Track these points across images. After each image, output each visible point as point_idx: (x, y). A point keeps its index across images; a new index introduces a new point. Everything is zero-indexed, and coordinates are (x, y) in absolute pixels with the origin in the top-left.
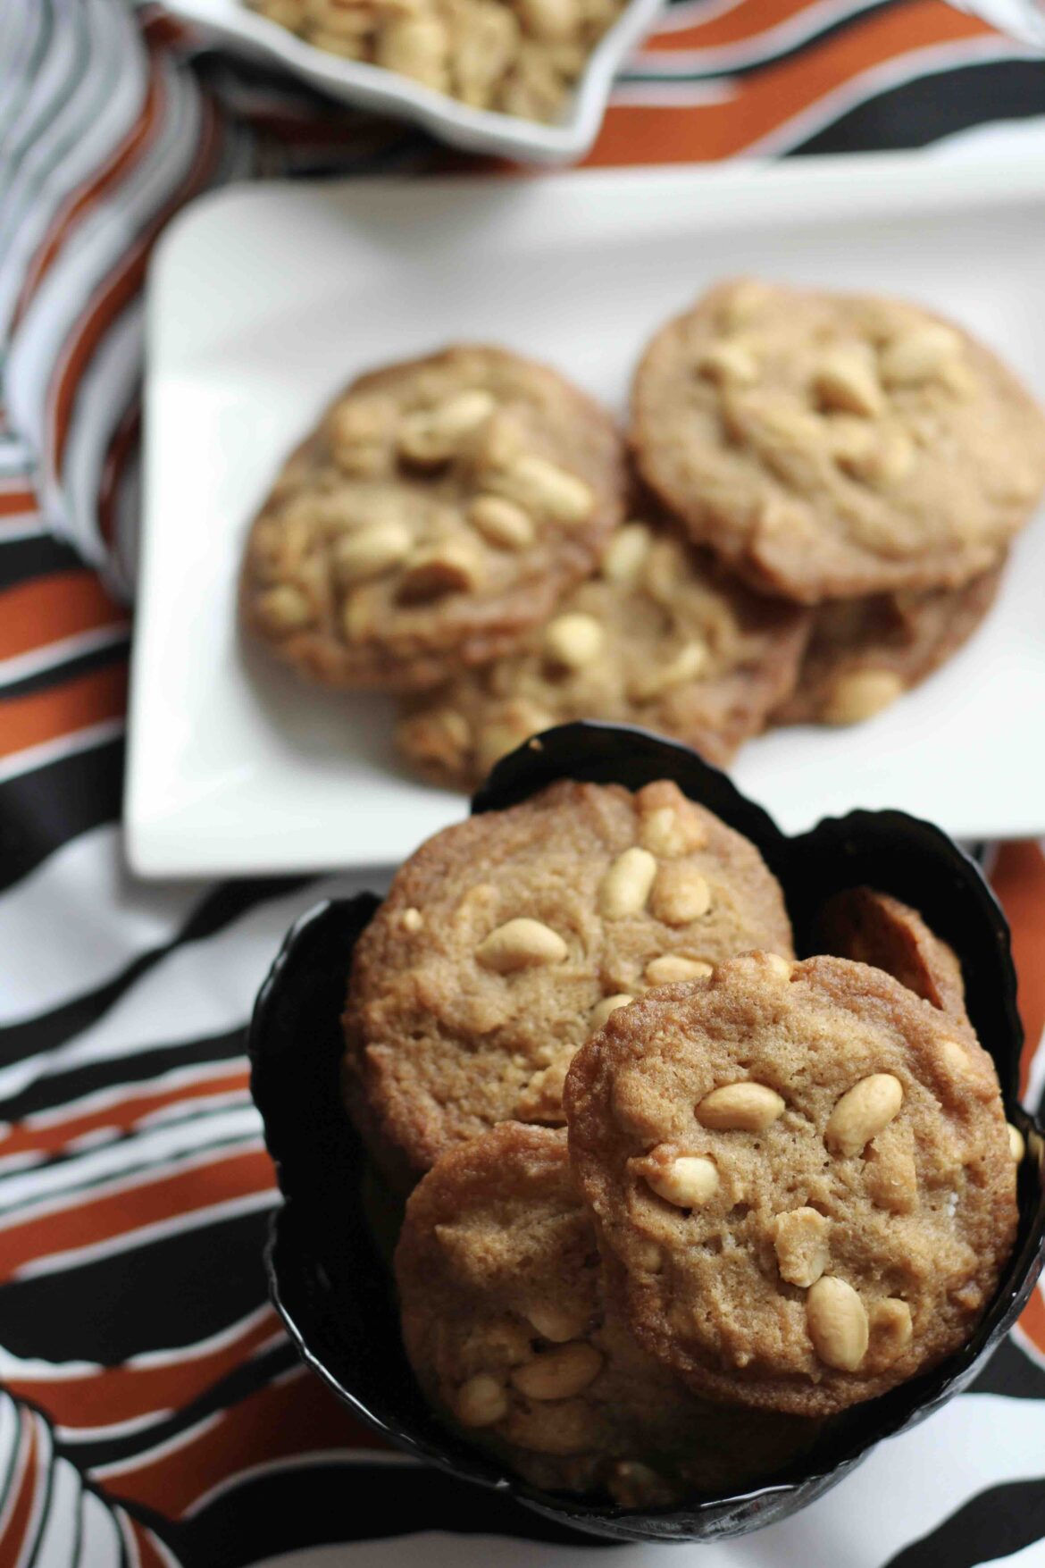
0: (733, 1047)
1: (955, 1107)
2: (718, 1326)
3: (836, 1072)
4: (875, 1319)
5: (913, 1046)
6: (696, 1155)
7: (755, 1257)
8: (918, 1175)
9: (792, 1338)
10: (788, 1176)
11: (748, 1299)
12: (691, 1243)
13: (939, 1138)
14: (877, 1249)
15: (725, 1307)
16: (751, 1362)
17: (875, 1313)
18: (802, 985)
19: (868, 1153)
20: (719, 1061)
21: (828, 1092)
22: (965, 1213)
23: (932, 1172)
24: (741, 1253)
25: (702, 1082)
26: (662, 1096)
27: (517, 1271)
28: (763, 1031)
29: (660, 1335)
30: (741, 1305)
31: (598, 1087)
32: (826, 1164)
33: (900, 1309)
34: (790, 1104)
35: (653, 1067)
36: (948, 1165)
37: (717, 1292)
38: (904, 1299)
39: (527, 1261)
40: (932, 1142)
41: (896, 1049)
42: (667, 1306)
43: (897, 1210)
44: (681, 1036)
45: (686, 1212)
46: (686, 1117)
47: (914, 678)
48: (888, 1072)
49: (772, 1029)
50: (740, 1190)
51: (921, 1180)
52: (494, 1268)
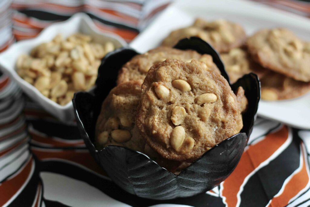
0: (187, 74)
1: (226, 108)
2: (153, 123)
3: (205, 87)
4: (186, 140)
5: (224, 93)
6: (167, 88)
7: (168, 113)
8: (210, 116)
9: (166, 132)
10: (184, 101)
11: (162, 121)
12: (157, 105)
13: (219, 111)
14: (194, 124)
15: (156, 121)
16: (155, 134)
17: (187, 138)
18: (208, 72)
19: (202, 105)
20: (182, 74)
21: (201, 91)
22: (217, 132)
23: (214, 117)
24: (166, 111)
25: (176, 76)
26: (166, 73)
27: (122, 104)
28: (194, 74)
29: (141, 123)
30: (160, 122)
32: (193, 103)
33: (192, 140)
34: (192, 90)
35: (168, 67)
36: (218, 117)
37: (156, 117)
38: (195, 140)
39: (125, 104)
40: (217, 111)
41: (220, 92)
42: (145, 118)
43: (202, 119)
44: (177, 66)
45: (159, 97)
46: (169, 80)
48: (216, 95)
49: (196, 74)
50: (172, 99)
51: (211, 117)
52: (119, 103)
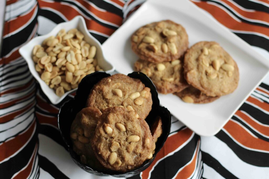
0: (125, 120)
1: (144, 146)
2: (100, 147)
3: (134, 132)
4: (117, 161)
5: (145, 136)
6: (112, 128)
7: (109, 144)
8: (133, 150)
9: (106, 155)
10: (119, 138)
11: (105, 147)
12: (104, 137)
13: (139, 148)
14: (122, 154)
15: (102, 146)
16: (100, 154)
17: (117, 160)
18: (138, 120)
19: (130, 143)
20: (122, 120)
21: (131, 133)
22: (136, 158)
23: (135, 151)
24: (108, 142)
25: (118, 121)
26: (113, 119)
27: (86, 125)
28: (129, 121)
29: (94, 144)
30: (104, 147)
31: (108, 112)
32: (124, 141)
33: (120, 162)
34: (126, 131)
35: (114, 115)
36: (137, 152)
37: (102, 144)
38: (122, 161)
39: (88, 125)
40: (138, 148)
41: (142, 135)
42: (97, 141)
43: (128, 152)
44: (120, 114)
45: (106, 133)
46: (114, 123)
47: (196, 102)
48: (140, 137)
49: (131, 122)
50: (113, 135)
51: (133, 151)
52: (84, 123)
